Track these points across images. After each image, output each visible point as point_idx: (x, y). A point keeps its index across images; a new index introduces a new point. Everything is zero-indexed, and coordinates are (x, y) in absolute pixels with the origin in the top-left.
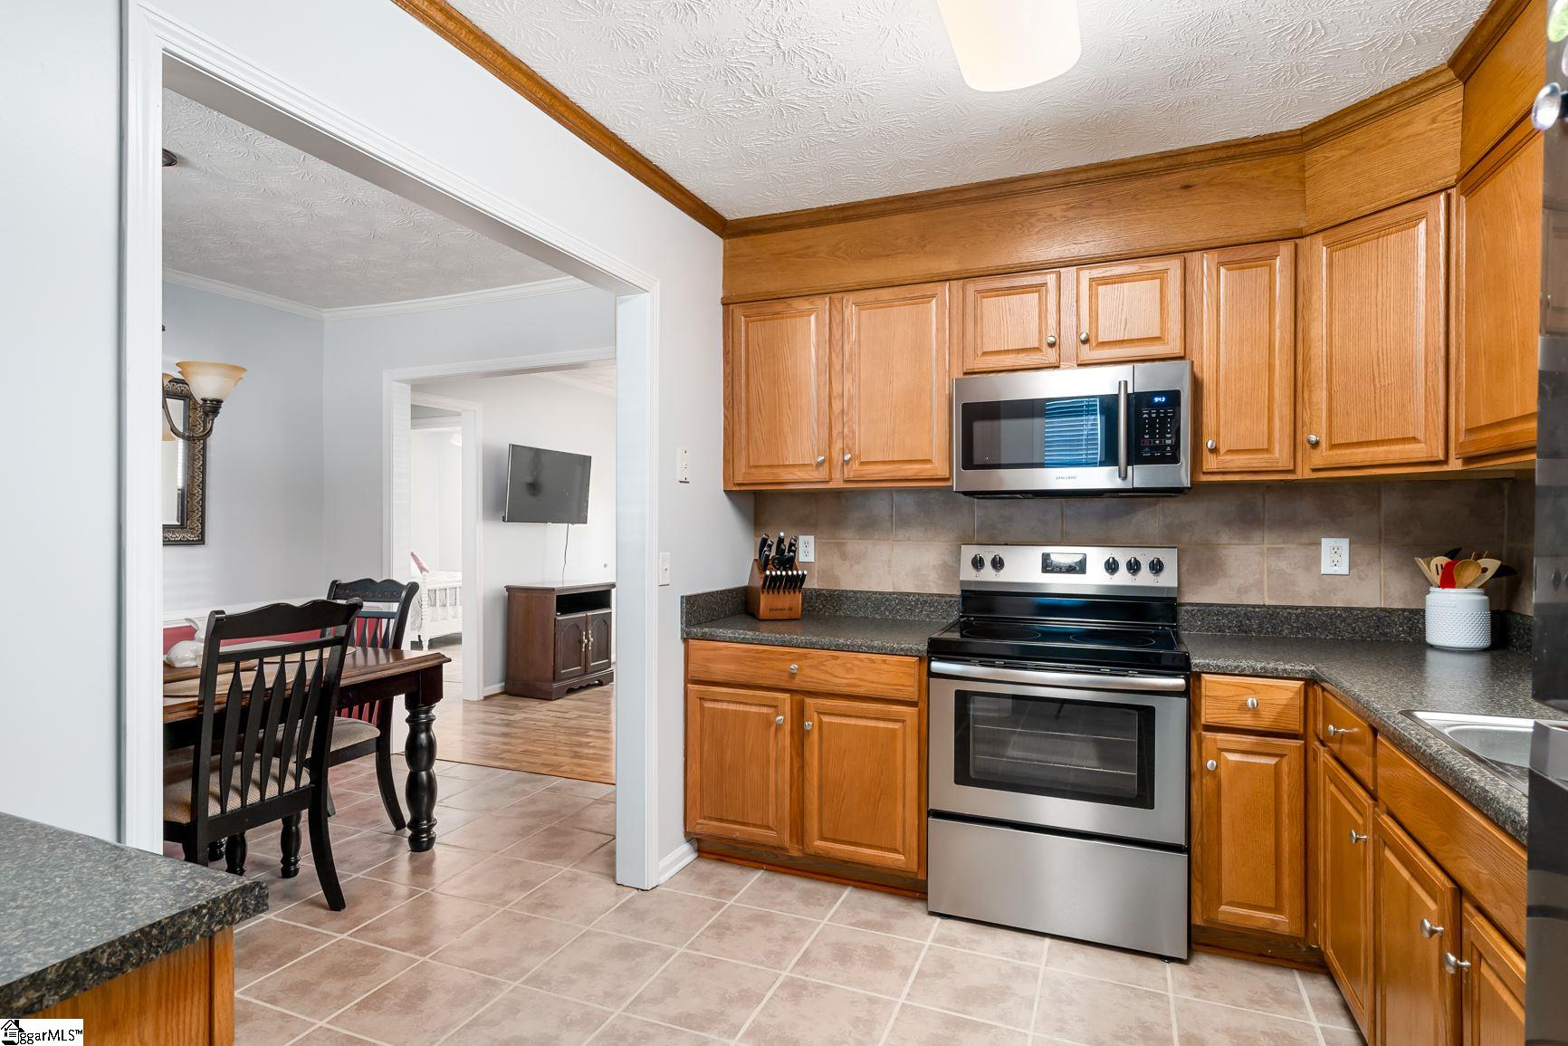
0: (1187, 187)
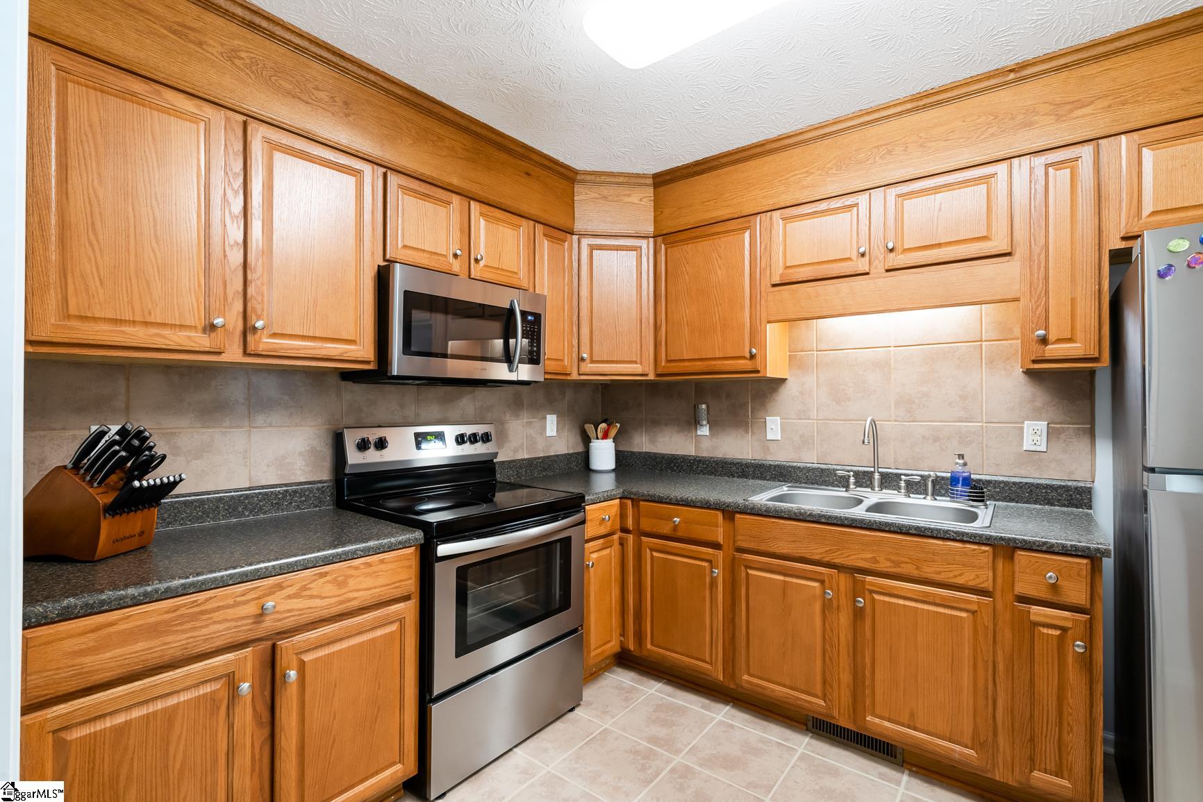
0: (528, 174)
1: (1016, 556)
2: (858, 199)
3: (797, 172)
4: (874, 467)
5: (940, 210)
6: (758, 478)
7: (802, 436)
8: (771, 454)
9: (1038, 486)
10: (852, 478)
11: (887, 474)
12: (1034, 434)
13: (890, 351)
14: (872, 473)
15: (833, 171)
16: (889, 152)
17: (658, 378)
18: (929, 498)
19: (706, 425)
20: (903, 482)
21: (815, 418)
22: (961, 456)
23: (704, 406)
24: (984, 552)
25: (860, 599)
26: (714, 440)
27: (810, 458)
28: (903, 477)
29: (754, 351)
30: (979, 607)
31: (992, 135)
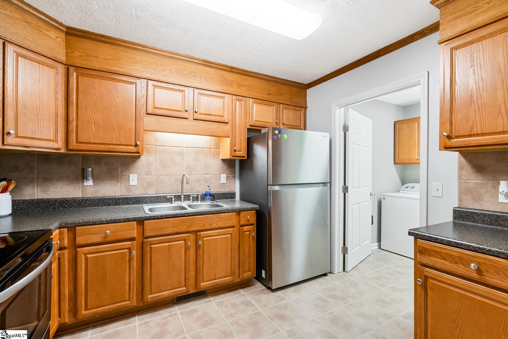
1: (241, 213)
2: (185, 89)
3: (159, 67)
4: (182, 193)
5: (211, 103)
6: (125, 204)
7: (148, 183)
8: (132, 192)
9: (225, 194)
10: (173, 198)
11: (186, 195)
12: (223, 178)
13: (184, 148)
14: (180, 195)
15: (175, 73)
16: (195, 76)
17: (68, 152)
18: (199, 202)
19: (90, 180)
20: (191, 197)
21: (154, 174)
22: (209, 186)
23: (90, 169)
24: (234, 214)
25: (199, 242)
26: (96, 187)
27: (151, 192)
28: (191, 195)
29: (138, 143)
30: (233, 232)
31: (224, 84)
